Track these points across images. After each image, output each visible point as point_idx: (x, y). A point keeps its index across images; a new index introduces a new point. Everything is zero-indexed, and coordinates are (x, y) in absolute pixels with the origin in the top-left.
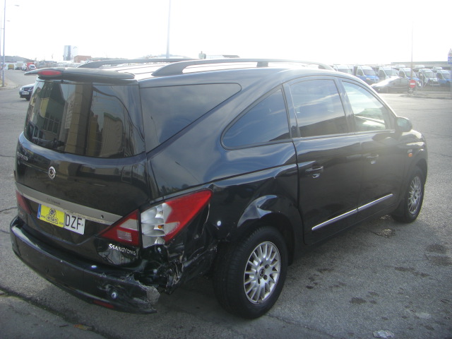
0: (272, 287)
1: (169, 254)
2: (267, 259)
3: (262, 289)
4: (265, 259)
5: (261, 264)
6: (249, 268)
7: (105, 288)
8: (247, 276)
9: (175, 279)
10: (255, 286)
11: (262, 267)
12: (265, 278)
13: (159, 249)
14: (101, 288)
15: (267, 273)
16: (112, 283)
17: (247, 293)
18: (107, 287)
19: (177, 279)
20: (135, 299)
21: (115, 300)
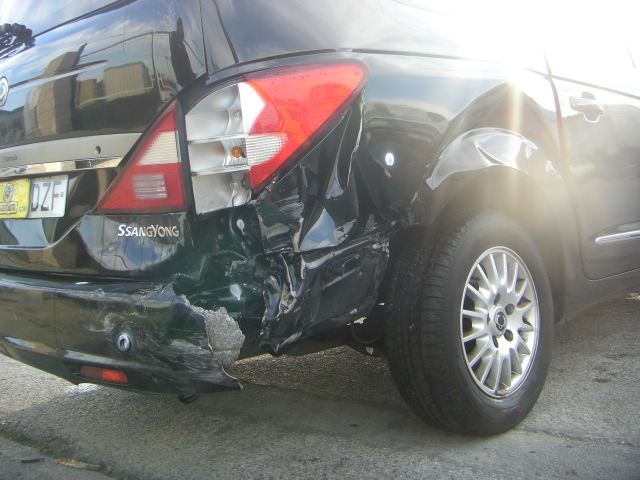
0: (526, 363)
1: (264, 228)
2: (509, 291)
3: (505, 361)
4: (504, 289)
5: (496, 299)
6: (470, 304)
7: (101, 326)
8: (468, 322)
9: (285, 300)
10: (488, 351)
11: (499, 307)
12: (508, 336)
13: (240, 224)
14: (92, 329)
15: (513, 325)
16: (118, 307)
17: (470, 364)
18: (107, 321)
19: (291, 298)
20: (176, 343)
21: (127, 355)
